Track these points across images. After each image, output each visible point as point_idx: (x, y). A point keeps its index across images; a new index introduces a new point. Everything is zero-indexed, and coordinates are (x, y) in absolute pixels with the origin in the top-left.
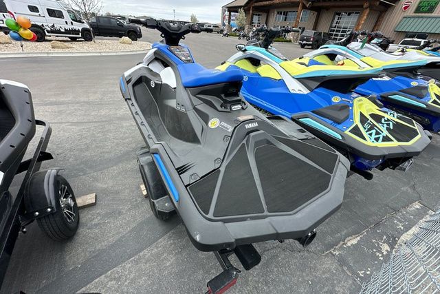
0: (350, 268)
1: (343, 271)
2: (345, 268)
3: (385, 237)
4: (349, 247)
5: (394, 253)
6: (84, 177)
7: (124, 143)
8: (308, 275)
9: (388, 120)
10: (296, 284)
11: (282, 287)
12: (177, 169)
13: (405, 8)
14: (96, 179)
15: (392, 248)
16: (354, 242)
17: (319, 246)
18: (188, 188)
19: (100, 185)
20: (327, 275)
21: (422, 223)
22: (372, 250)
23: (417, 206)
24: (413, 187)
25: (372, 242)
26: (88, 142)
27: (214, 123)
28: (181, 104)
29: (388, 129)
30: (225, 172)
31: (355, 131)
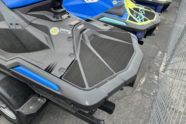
0: (147, 94)
1: (145, 97)
2: (145, 95)
3: (154, 73)
4: (142, 84)
5: (160, 78)
8: (131, 107)
9: (141, 10)
10: (128, 115)
11: (122, 120)
12: (46, 70)
15: (158, 76)
16: (144, 81)
17: (130, 90)
18: (62, 78)
20: (140, 103)
21: (165, 60)
22: (152, 81)
23: (160, 53)
24: (156, 44)
25: (150, 77)
27: (54, 31)
28: (14, 24)
29: (143, 14)
30: (81, 60)
31: (131, 19)
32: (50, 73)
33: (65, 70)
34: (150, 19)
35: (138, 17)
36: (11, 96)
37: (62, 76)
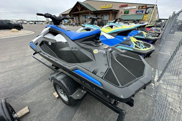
2: (147, 96)
6: (15, 100)
7: (34, 77)
8: (138, 104)
9: (141, 43)
12: (93, 73)
13: (121, 13)
14: (23, 99)
15: (155, 84)
18: (103, 78)
19: (27, 101)
21: (157, 73)
22: (150, 87)
23: (152, 69)
26: (10, 82)
27: (96, 51)
28: (74, 48)
29: (143, 45)
30: (113, 68)
31: (136, 47)
32: (95, 74)
33: (104, 74)
34: (148, 47)
35: (141, 46)
36: (68, 87)
37: (102, 77)
